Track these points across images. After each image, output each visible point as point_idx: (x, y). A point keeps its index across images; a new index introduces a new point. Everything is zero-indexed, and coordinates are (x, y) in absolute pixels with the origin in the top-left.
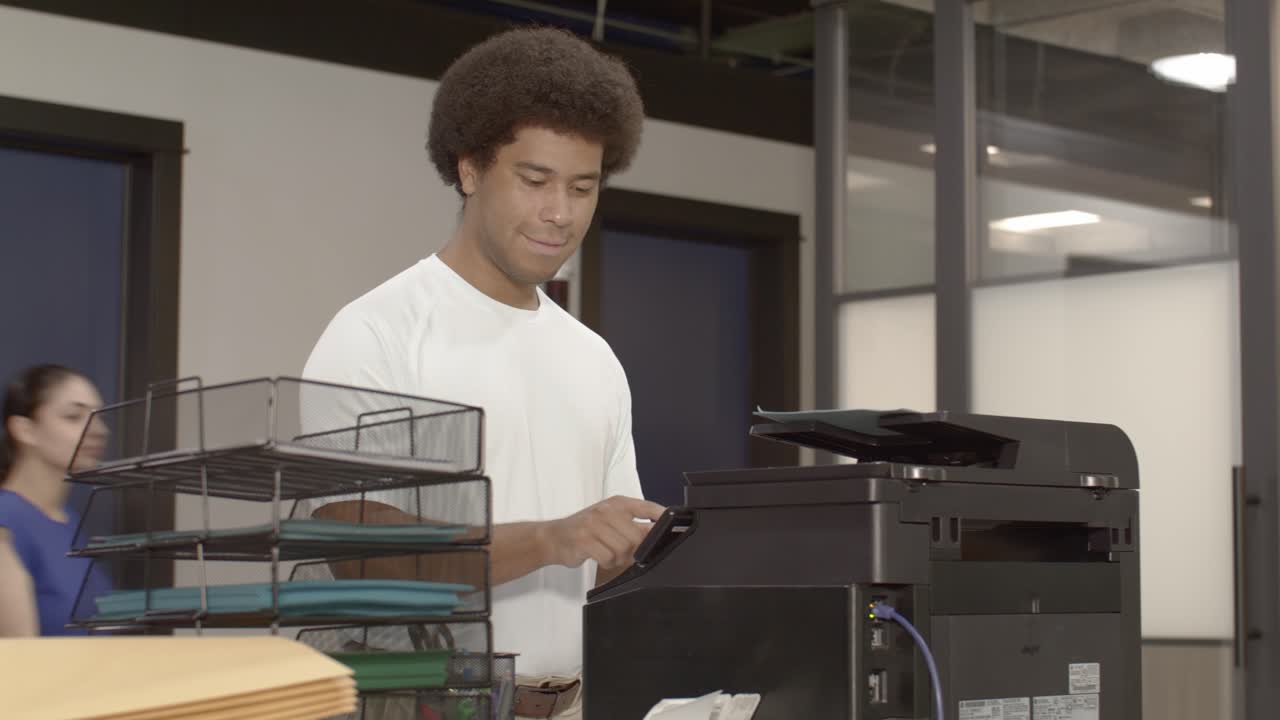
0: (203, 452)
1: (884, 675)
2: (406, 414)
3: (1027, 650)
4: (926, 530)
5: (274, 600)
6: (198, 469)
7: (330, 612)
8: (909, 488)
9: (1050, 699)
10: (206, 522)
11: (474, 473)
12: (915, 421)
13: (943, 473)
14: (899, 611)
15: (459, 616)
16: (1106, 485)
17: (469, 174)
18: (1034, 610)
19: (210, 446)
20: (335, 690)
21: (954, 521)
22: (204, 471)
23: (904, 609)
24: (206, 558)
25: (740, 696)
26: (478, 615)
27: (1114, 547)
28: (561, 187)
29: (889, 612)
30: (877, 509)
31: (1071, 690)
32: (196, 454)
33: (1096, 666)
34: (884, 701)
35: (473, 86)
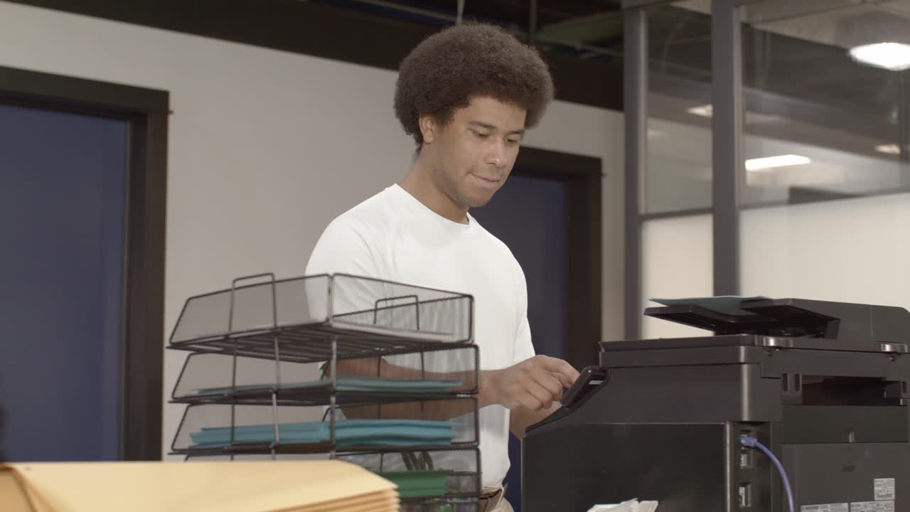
0: (276, 328)
1: (749, 487)
2: (413, 300)
3: (846, 469)
4: (779, 383)
5: (332, 434)
6: (271, 340)
7: (365, 442)
8: (767, 353)
9: (862, 504)
10: (278, 378)
11: (467, 343)
12: (769, 305)
13: (792, 342)
14: (759, 441)
15: (455, 445)
16: (898, 350)
17: (428, 128)
18: (850, 441)
19: (280, 323)
20: (384, 499)
21: (797, 376)
22: (276, 341)
23: (763, 439)
24: (278, 404)
25: (644, 502)
26: (470, 444)
27: (903, 395)
28: (499, 139)
29: (753, 442)
30: (745, 368)
31: (876, 498)
32: (271, 329)
33: (892, 480)
34: (749, 506)
35: (439, 66)
